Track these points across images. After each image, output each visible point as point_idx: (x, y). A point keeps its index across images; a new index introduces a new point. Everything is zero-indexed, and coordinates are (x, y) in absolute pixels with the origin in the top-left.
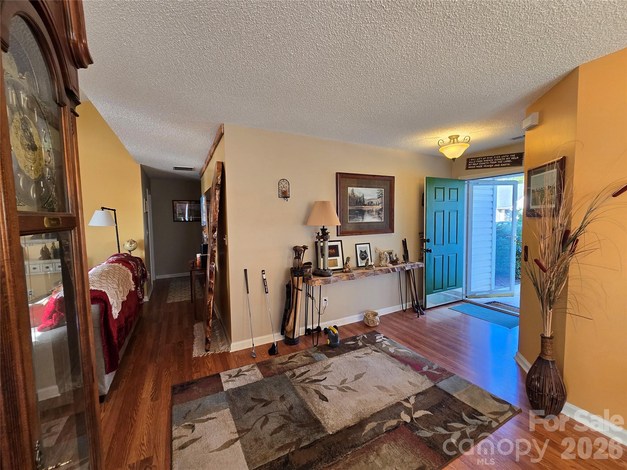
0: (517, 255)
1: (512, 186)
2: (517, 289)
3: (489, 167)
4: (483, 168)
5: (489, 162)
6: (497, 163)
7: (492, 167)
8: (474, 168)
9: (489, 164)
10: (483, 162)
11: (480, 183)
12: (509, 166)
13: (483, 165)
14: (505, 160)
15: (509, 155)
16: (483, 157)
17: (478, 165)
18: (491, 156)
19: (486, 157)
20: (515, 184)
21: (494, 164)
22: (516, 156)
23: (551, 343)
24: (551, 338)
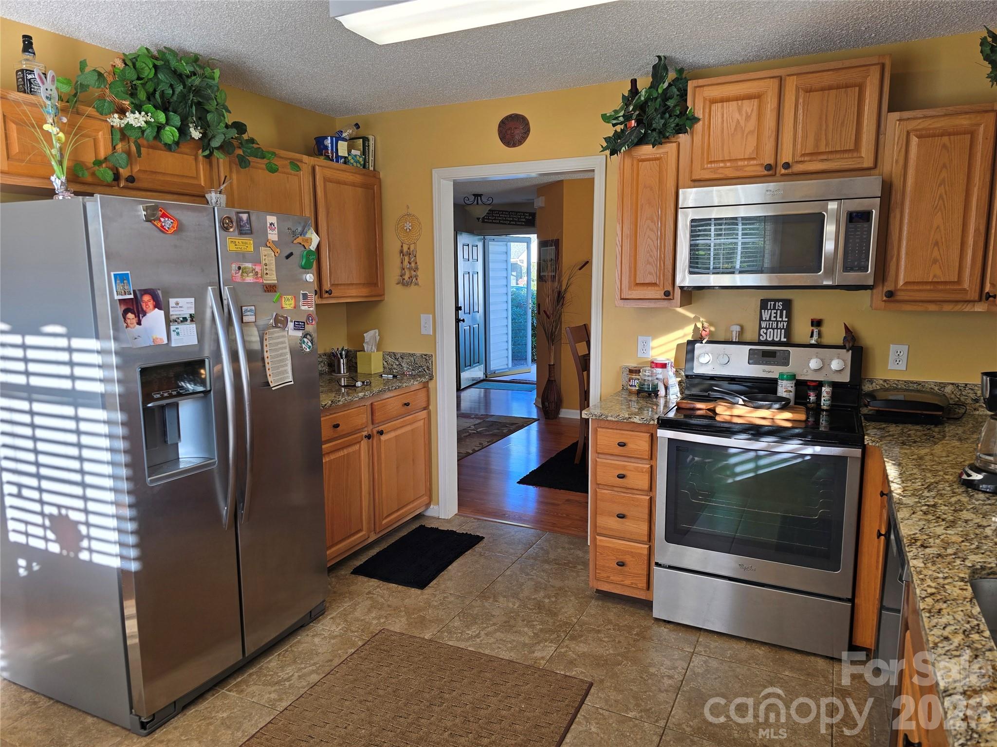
0: (532, 329)
1: (526, 244)
2: (534, 368)
3: (506, 224)
4: (500, 223)
5: (506, 217)
6: (513, 221)
7: (509, 224)
8: (490, 223)
9: (505, 220)
10: (500, 217)
11: (495, 240)
12: (523, 225)
13: (500, 220)
14: (520, 218)
15: (524, 213)
16: (499, 211)
17: (495, 219)
18: (507, 212)
19: (503, 211)
20: (528, 242)
21: (510, 221)
22: (529, 216)
23: (554, 368)
24: (554, 365)
